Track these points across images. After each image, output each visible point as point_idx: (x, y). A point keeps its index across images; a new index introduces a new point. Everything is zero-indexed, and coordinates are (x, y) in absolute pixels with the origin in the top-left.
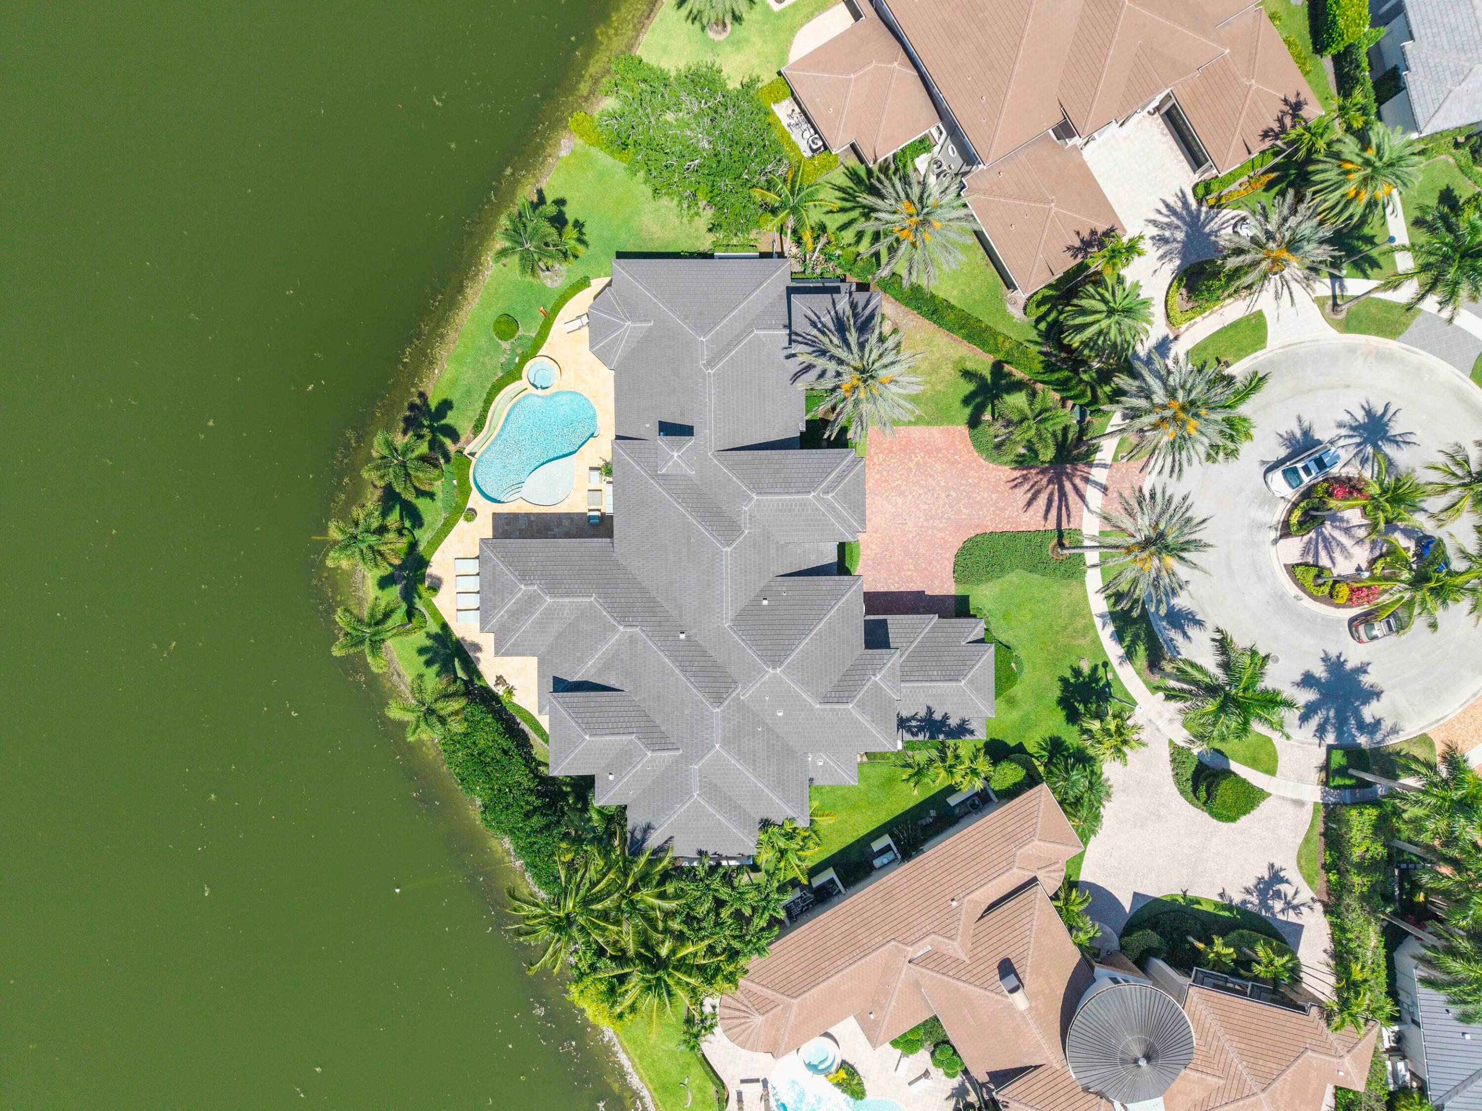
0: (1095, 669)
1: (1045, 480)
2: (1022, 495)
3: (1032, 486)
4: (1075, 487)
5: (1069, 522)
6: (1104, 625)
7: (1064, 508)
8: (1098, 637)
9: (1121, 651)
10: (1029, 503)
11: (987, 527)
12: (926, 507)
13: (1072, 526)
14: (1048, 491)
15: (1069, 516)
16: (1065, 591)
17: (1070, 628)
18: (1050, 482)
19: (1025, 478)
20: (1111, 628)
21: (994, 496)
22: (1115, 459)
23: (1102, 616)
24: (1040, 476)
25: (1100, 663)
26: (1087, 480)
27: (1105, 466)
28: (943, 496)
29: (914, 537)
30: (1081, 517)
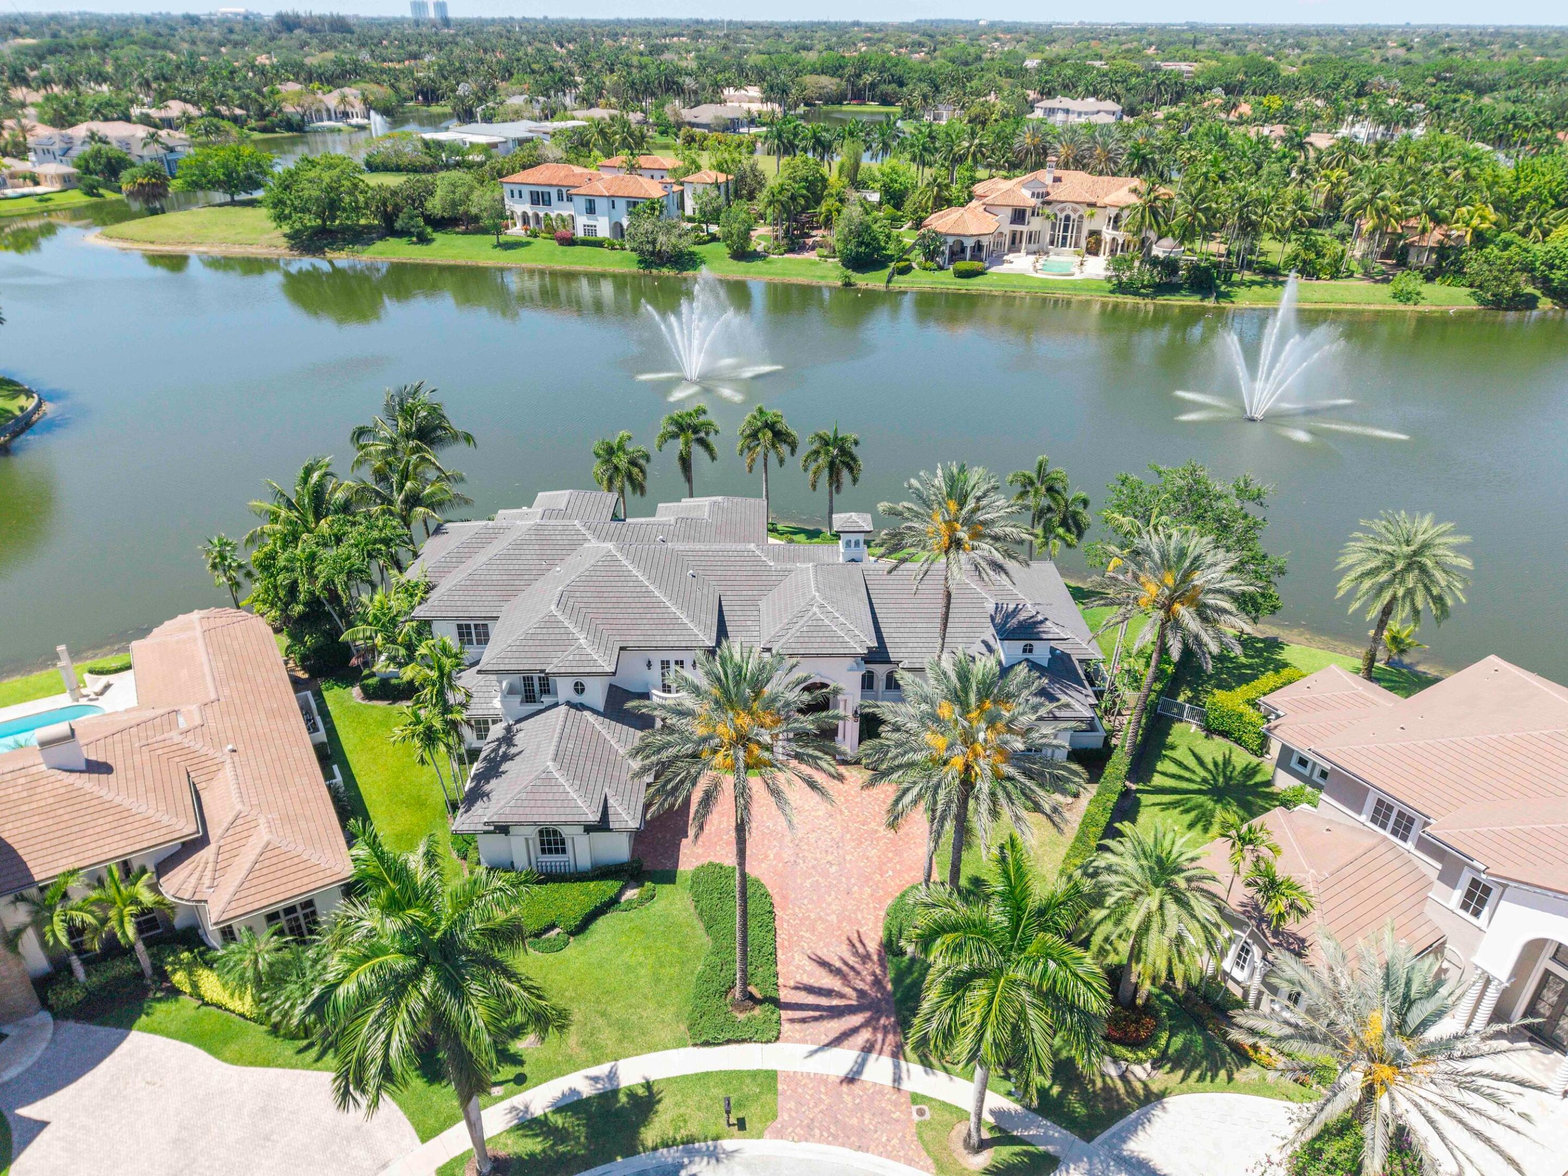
0: (516, 1060)
1: (860, 985)
2: (837, 952)
3: (852, 968)
4: (854, 1031)
5: (792, 1021)
6: (595, 1079)
7: (817, 1014)
8: (576, 1070)
9: (538, 1110)
10: (823, 964)
11: (783, 909)
12: (813, 841)
13: (786, 1027)
14: (847, 991)
15: (803, 1020)
16: (668, 1014)
17: (600, 1021)
18: (861, 993)
19: (866, 958)
20: (587, 1090)
21: (833, 918)
22: (916, 1098)
23: (612, 1076)
24: (870, 979)
25: (526, 1070)
26: (868, 1049)
27: (897, 1079)
28: (830, 858)
29: (768, 828)
30: (803, 1041)
